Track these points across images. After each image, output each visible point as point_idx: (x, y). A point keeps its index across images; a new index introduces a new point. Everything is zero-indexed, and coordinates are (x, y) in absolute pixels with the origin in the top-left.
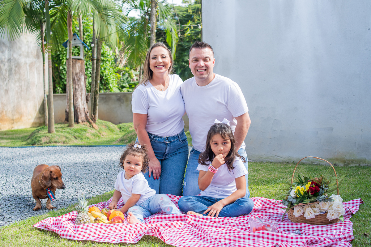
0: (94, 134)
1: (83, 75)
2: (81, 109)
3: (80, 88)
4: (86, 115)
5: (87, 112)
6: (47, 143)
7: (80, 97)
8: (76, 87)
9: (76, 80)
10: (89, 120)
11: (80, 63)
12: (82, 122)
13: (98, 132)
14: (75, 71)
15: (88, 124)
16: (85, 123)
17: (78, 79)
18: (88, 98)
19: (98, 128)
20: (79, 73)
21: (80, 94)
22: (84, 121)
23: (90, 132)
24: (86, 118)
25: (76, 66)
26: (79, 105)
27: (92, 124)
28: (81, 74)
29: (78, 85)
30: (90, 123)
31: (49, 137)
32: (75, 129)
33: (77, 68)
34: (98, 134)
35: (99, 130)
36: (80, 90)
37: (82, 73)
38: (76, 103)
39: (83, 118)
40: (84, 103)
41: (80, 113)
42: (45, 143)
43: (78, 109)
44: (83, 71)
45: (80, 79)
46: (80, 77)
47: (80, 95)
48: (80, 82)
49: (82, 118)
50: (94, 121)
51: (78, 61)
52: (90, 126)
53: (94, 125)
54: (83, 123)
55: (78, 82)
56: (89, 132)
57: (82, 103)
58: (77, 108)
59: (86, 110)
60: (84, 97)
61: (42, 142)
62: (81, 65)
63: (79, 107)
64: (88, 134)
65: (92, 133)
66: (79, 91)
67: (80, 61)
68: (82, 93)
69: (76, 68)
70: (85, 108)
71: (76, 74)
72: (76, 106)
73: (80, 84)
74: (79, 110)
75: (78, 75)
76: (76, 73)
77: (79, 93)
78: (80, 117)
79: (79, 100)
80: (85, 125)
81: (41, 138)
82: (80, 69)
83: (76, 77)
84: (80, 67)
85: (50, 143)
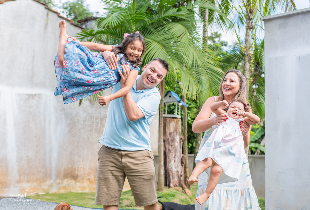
0: (184, 200)
1: (177, 135)
2: (174, 172)
3: (174, 149)
4: (180, 178)
5: (181, 176)
6: (128, 206)
7: (174, 159)
8: (169, 148)
9: (170, 141)
10: (183, 184)
11: (175, 122)
12: (175, 186)
13: (190, 198)
14: (169, 130)
15: (181, 189)
16: (177, 188)
17: (172, 139)
18: (183, 161)
19: (191, 194)
20: (174, 133)
21: (174, 155)
22: (177, 186)
23: (179, 198)
24: (179, 182)
25: (170, 125)
26: (172, 168)
27: (185, 190)
28: (175, 133)
29: (172, 146)
30: (183, 188)
31: (131, 200)
32: (163, 193)
33: (172, 127)
34: (188, 200)
35: (191, 196)
36: (174, 151)
37: (177, 133)
38: (169, 166)
39: (176, 182)
40: (178, 166)
41: (173, 177)
42: (125, 206)
43: (171, 172)
44: (178, 131)
45: (174, 139)
46: (174, 137)
47: (174, 157)
48: (174, 143)
49: (174, 182)
50: (188, 186)
51: (173, 119)
52: (183, 192)
53: (187, 190)
54: (175, 188)
55: (172, 143)
56: (177, 198)
57: (175, 165)
58: (169, 171)
59: (179, 173)
60: (178, 159)
61: (123, 205)
62: (176, 124)
63: (171, 169)
64: (177, 200)
65: (182, 199)
66: (172, 153)
67: (175, 120)
68: (175, 155)
69: (170, 127)
70: (178, 172)
71: (170, 134)
72: (169, 168)
73: (174, 145)
74: (171, 174)
75: (172, 135)
76: (170, 132)
77: (172, 155)
78: (172, 181)
79: (173, 162)
80: (176, 190)
81: (123, 201)
82: (174, 128)
83: (170, 137)
84: (174, 126)
85: (131, 206)
